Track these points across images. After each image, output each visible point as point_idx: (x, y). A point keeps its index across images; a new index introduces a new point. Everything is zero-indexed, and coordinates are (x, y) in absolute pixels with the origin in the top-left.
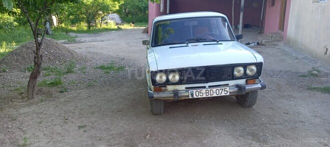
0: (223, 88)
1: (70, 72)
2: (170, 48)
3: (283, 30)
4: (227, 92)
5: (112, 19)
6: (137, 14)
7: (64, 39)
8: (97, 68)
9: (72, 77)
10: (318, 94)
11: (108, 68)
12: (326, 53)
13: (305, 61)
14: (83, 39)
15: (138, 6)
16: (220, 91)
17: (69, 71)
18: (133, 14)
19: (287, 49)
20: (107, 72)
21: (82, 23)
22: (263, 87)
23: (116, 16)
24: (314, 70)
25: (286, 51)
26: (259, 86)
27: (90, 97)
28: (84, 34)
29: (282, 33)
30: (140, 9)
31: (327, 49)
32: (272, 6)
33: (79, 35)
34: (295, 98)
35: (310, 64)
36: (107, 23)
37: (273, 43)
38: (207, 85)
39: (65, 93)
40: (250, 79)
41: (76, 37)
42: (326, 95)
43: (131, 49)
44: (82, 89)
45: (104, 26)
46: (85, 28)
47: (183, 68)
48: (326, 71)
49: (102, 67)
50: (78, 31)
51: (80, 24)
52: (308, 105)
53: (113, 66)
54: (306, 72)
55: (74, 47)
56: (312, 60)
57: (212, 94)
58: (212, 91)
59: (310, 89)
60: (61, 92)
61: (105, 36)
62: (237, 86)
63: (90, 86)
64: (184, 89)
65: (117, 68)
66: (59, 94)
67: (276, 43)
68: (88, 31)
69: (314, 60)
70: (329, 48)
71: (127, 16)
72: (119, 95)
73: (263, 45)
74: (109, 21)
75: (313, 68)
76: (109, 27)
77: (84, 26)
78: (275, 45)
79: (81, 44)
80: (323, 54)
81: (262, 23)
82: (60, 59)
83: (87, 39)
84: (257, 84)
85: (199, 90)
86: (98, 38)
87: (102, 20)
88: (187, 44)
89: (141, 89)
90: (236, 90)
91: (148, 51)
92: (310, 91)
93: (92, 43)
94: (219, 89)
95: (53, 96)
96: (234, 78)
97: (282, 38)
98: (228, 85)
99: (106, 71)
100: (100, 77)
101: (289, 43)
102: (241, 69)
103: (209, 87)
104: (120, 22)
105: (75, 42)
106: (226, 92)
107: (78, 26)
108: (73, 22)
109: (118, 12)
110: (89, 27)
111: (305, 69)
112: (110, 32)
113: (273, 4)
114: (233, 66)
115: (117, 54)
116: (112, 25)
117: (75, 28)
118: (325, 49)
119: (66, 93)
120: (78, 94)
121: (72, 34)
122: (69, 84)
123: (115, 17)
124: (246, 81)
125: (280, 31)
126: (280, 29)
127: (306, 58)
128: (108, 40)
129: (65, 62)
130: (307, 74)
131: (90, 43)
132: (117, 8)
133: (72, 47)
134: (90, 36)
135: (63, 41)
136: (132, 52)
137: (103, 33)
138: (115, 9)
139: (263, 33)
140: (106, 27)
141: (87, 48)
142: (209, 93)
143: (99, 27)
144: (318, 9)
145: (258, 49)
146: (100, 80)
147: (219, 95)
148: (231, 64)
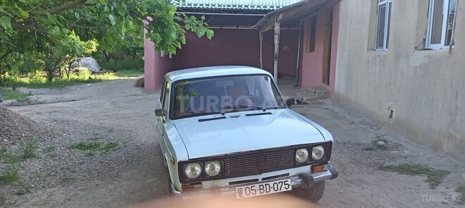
0: (283, 181)
1: (28, 158)
2: (200, 121)
3: (328, 84)
4: (289, 186)
5: (86, 65)
6: (122, 58)
7: (10, 98)
8: (73, 147)
9: (34, 165)
10: (395, 175)
11: (91, 147)
12: (391, 117)
13: (365, 126)
14: (43, 98)
15: (124, 47)
16: (279, 186)
17: (28, 155)
18: (116, 58)
19: (337, 109)
20: (90, 155)
21: (37, 71)
22: (334, 176)
23: (91, 60)
24: (380, 140)
25: (336, 113)
26: (329, 173)
27: (69, 200)
28: (42, 90)
29: (327, 87)
30: (127, 51)
31: (392, 111)
32: (311, 51)
33: (34, 91)
34: (367, 183)
35: (372, 130)
36: (77, 71)
37: (318, 100)
38: (260, 177)
39: (26, 195)
40: (317, 165)
41: (30, 95)
42: (405, 176)
43: (121, 112)
44: (53, 186)
45: (73, 76)
46: (44, 80)
47: (226, 155)
48: (394, 142)
49: (81, 145)
50: (31, 85)
51: (35, 73)
52: (387, 193)
53: (97, 142)
54: (370, 142)
55: (30, 111)
56: (373, 126)
57: (268, 190)
58: (268, 186)
59: (382, 168)
60: (19, 194)
61: (76, 92)
62: (301, 176)
63: (65, 181)
64: (227, 184)
65: (104, 146)
66: (16, 197)
67: (321, 101)
68: (49, 85)
69: (376, 125)
70: (394, 110)
71: (108, 60)
72: (116, 193)
73: (305, 103)
74: (80, 68)
75: (377, 137)
76: (81, 77)
77: (41, 76)
78: (320, 103)
79: (40, 105)
80: (388, 117)
81: (299, 73)
82: (11, 135)
83: (48, 98)
84: (326, 171)
85: (250, 186)
86: (67, 96)
87: (69, 67)
88: (223, 114)
89: (151, 180)
90: (300, 183)
91: (166, 125)
92: (382, 172)
93: (57, 105)
94: (277, 182)
95: (7, 202)
96: (296, 164)
97: (327, 95)
98: (288, 174)
99: (89, 151)
100: (81, 164)
101: (338, 101)
102: (305, 151)
103: (263, 179)
104: (97, 70)
105: (30, 103)
106: (287, 186)
107: (31, 77)
108: (23, 71)
109: (94, 55)
110: (50, 78)
111: (367, 138)
112: (84, 85)
113: (312, 49)
114: (294, 149)
115: (101, 122)
116: (85, 74)
117: (26, 80)
118: (390, 111)
119: (28, 196)
120: (48, 196)
121: (23, 90)
122: (31, 178)
123: (91, 62)
124: (312, 168)
125: (324, 85)
126: (324, 82)
127: (363, 122)
128: (84, 99)
129: (19, 139)
130: (371, 146)
131: (52, 105)
132: (94, 49)
133: (25, 111)
134: (52, 93)
135: (10, 101)
136: (123, 118)
137: (73, 88)
138: (89, 51)
139: (301, 86)
140: (76, 77)
141: (50, 112)
142: (265, 189)
143: (66, 77)
144: (375, 59)
145: (300, 109)
146: (81, 169)
147: (278, 191)
148: (292, 146)
